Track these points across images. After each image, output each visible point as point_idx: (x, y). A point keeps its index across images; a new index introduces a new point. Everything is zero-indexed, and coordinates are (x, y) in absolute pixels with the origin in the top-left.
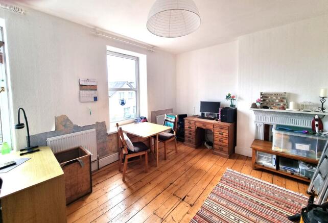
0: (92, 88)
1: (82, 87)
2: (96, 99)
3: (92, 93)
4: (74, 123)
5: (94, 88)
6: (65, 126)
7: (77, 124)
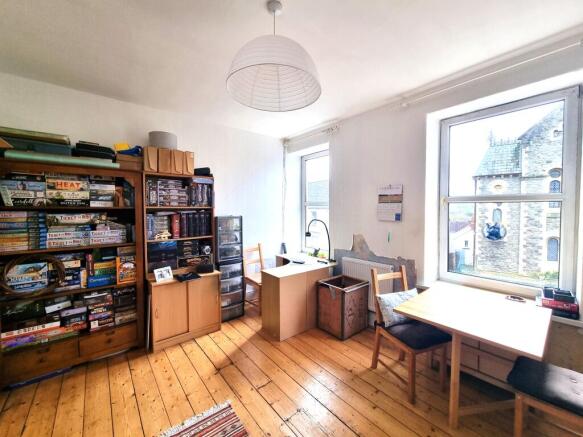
0: (395, 198)
1: (383, 198)
2: (398, 217)
3: (395, 208)
4: (371, 249)
5: (398, 199)
6: (361, 248)
7: (373, 251)
